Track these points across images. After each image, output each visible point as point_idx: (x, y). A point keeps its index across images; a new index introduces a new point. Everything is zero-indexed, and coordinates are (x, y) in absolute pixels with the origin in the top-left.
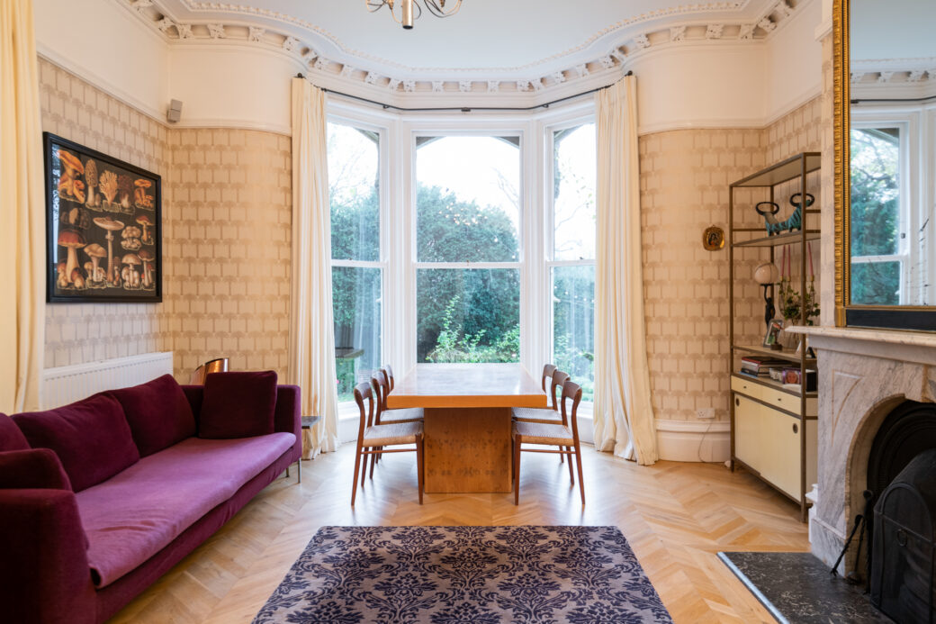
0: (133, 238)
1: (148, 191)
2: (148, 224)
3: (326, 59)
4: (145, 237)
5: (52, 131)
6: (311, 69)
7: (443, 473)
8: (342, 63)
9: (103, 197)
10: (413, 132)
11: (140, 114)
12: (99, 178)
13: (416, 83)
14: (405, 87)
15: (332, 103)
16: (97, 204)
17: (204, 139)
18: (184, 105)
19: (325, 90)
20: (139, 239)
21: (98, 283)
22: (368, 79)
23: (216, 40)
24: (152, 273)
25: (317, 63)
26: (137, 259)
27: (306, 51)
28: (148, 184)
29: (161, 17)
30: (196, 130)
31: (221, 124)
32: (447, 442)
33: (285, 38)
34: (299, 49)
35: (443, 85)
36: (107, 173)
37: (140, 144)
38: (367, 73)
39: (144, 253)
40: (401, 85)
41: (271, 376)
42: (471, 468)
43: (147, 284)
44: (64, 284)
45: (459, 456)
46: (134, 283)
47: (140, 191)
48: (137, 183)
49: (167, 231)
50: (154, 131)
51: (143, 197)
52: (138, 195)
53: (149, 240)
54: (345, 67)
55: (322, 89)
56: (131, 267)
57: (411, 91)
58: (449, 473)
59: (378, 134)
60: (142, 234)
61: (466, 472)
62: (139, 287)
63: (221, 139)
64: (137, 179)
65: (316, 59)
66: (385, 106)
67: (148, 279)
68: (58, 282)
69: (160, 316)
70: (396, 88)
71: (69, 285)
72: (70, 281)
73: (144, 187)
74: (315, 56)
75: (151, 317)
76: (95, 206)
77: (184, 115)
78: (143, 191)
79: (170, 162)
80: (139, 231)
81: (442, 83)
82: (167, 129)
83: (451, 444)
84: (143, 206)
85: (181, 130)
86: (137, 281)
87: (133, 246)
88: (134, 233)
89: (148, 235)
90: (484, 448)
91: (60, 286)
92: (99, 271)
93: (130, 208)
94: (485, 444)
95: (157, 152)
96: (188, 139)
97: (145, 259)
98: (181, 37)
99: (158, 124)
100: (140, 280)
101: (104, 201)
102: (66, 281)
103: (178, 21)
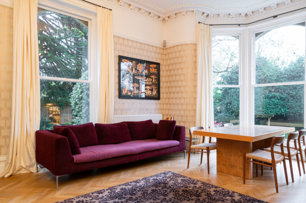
0: (149, 81)
1: (155, 68)
2: (155, 77)
3: (212, 14)
4: (154, 81)
5: (122, 54)
6: (207, 19)
7: (223, 165)
8: (219, 13)
9: (138, 71)
10: (253, 32)
11: (153, 46)
12: (137, 65)
13: (252, 12)
14: (248, 15)
15: (214, 29)
16: (136, 72)
17: (172, 50)
18: (166, 41)
19: (212, 25)
20: (152, 82)
21: (136, 94)
22: (231, 16)
23: (175, 19)
24: (157, 91)
25: (209, 16)
26: (151, 87)
27: (203, 13)
28: (155, 66)
29: (159, 17)
30: (170, 48)
31: (176, 44)
32: (224, 152)
33: (193, 11)
34: (201, 13)
35: (264, 9)
36: (140, 64)
37: (153, 55)
38: (230, 14)
39: (153, 86)
40: (246, 15)
41: (174, 122)
42: (234, 165)
43: (154, 94)
44: (124, 94)
45: (229, 159)
46: (149, 94)
47: (152, 68)
48: (151, 66)
49: (162, 79)
50: (158, 50)
51: (153, 69)
52: (151, 69)
53: (155, 82)
54: (220, 15)
55: (209, 25)
56: (148, 90)
57: (251, 16)
58: (225, 165)
59: (238, 36)
60: (153, 80)
61: (232, 166)
62: (151, 95)
63: (180, 48)
64: (151, 65)
65: (208, 15)
66: (239, 25)
67: (155, 93)
68: (122, 93)
69: (160, 104)
70: (244, 17)
71: (126, 94)
72: (126, 93)
73: (153, 67)
74: (207, 14)
75: (156, 104)
76: (135, 73)
77: (167, 44)
78: (153, 68)
79: (164, 59)
80: (151, 79)
81: (263, 9)
82: (164, 49)
83: (226, 154)
84: (153, 72)
85: (167, 49)
86: (150, 94)
87: (149, 84)
88: (150, 80)
89: (155, 81)
90: (239, 158)
91: (123, 94)
92: (137, 90)
93: (148, 73)
94: (239, 156)
95: (160, 56)
96: (168, 51)
97: (154, 87)
98: (166, 21)
99: (160, 48)
100: (152, 93)
101: (138, 72)
102: (125, 93)
103: (164, 17)
